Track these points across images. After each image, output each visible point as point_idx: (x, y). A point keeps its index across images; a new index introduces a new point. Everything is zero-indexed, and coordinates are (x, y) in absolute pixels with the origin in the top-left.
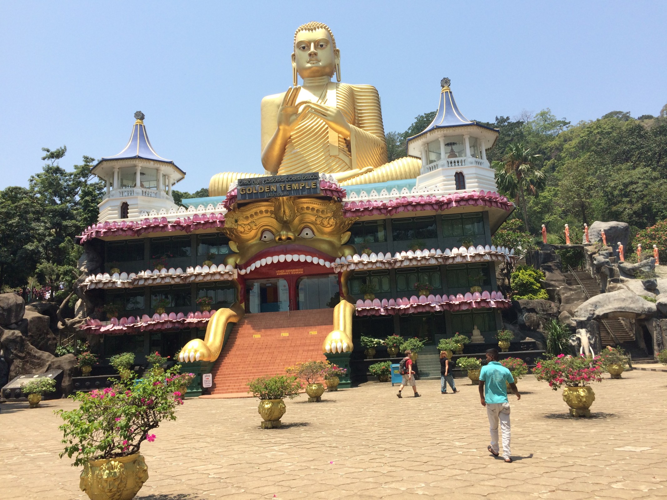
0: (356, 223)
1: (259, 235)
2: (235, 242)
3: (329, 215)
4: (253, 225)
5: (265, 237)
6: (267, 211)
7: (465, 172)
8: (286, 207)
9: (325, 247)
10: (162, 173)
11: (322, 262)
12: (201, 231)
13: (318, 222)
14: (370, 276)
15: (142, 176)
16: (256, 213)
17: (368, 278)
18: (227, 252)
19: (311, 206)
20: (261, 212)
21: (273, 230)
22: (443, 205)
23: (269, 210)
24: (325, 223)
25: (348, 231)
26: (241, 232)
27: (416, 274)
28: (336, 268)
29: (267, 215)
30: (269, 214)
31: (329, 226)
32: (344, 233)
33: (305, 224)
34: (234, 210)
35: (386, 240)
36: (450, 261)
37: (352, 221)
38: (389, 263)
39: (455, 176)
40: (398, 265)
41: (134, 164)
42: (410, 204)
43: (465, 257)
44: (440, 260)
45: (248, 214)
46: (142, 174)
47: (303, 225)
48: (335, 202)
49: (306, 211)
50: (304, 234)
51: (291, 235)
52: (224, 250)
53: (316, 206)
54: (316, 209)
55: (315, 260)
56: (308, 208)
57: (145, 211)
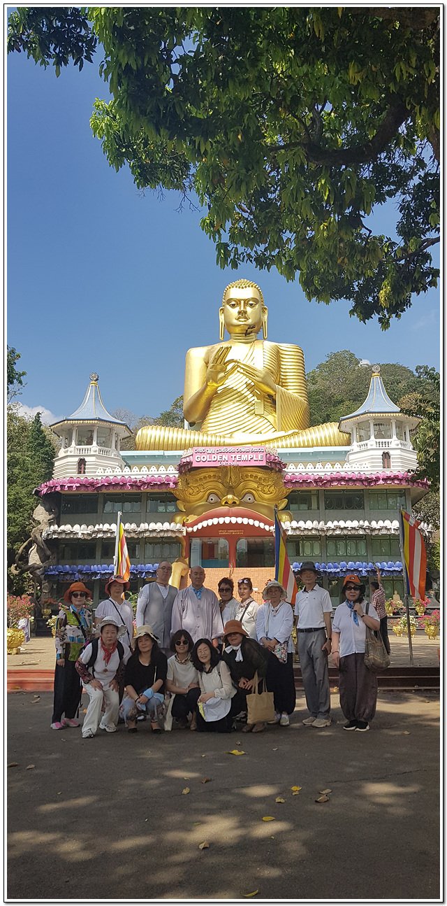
0: (294, 492)
1: (205, 497)
2: (183, 502)
3: (270, 483)
4: (201, 488)
5: (211, 500)
6: (214, 476)
7: (391, 452)
8: (232, 474)
9: (265, 512)
11: (262, 525)
12: (155, 490)
13: (260, 489)
14: (303, 540)
15: (98, 434)
16: (205, 477)
17: (301, 542)
18: (175, 511)
19: (254, 474)
20: (210, 477)
21: (219, 493)
22: (371, 482)
23: (217, 475)
24: (266, 490)
25: (285, 498)
26: (190, 494)
27: (344, 541)
30: (216, 479)
31: (269, 493)
32: (281, 500)
33: (247, 490)
34: (185, 474)
35: (318, 508)
36: (376, 532)
37: (290, 490)
38: (322, 530)
39: (382, 455)
40: (330, 533)
41: (94, 424)
42: (343, 479)
43: (388, 529)
44: (367, 531)
45: (198, 477)
46: (98, 432)
48: (276, 472)
49: (250, 478)
50: (246, 499)
51: (236, 499)
52: (171, 508)
53: (260, 475)
54: (259, 477)
55: (257, 523)
56: (251, 476)
57: (101, 468)
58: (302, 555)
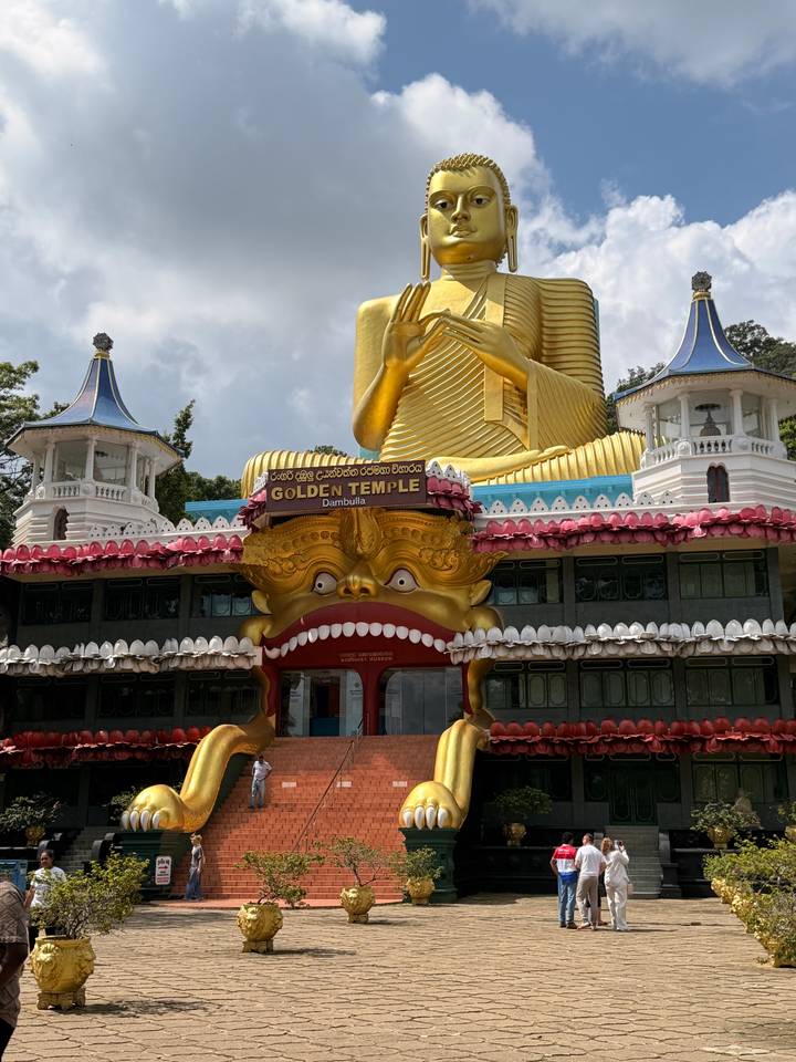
0: (502, 564)
1: (310, 579)
2: (264, 593)
3: (447, 545)
4: (298, 561)
5: (320, 585)
6: (325, 535)
7: (730, 466)
8: (362, 528)
9: (436, 611)
10: (135, 453)
11: (427, 640)
12: (197, 569)
13: (425, 560)
14: (526, 672)
15: (99, 458)
16: (304, 538)
17: (522, 676)
18: (248, 612)
19: (412, 526)
20: (314, 536)
21: (336, 572)
22: (677, 533)
23: (331, 532)
24: (439, 562)
25: (484, 578)
26: (275, 574)
27: (622, 674)
28: (455, 653)
29: (325, 541)
30: (329, 541)
31: (445, 567)
32: (476, 582)
33: (399, 563)
34: (263, 530)
35: (561, 600)
36: (690, 651)
37: (493, 558)
38: (561, 647)
39: (709, 473)
40: (579, 653)
41: (84, 436)
42: (607, 529)
43: (718, 643)
44: (666, 648)
45: (289, 539)
46: (97, 453)
47: (395, 565)
48: (460, 520)
49: (401, 537)
50: (395, 582)
51: (368, 583)
52: (242, 608)
53: (421, 528)
54: (421, 533)
55: (415, 636)
56: (405, 531)
57: (100, 526)
58: (523, 705)
